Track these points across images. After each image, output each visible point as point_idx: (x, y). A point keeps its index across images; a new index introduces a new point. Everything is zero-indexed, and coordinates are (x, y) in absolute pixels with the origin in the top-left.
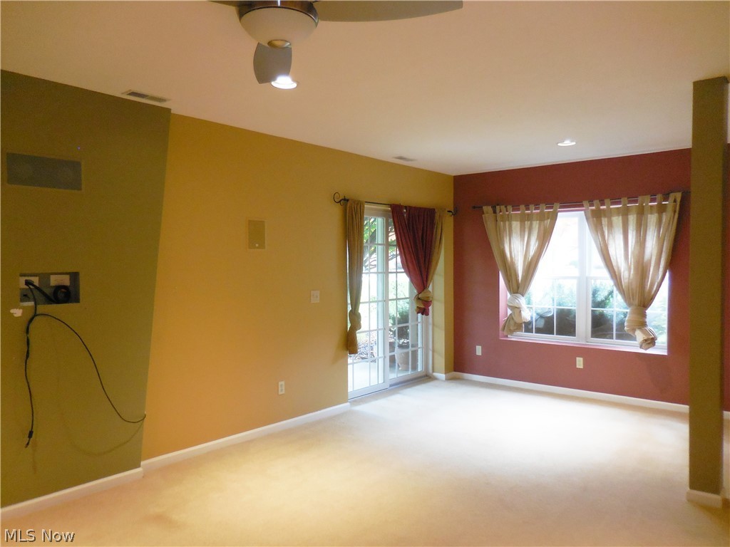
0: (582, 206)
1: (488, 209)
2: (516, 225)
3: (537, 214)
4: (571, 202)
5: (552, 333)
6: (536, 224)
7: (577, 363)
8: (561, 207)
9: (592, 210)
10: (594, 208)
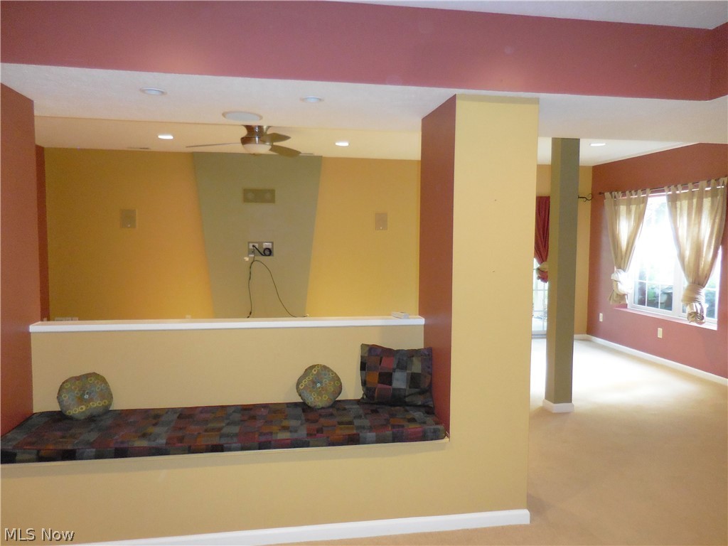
0: (663, 191)
1: (607, 194)
2: (623, 209)
3: (635, 198)
4: (656, 187)
5: (645, 305)
6: (633, 208)
7: (659, 332)
8: (652, 192)
9: (668, 195)
10: (670, 193)
